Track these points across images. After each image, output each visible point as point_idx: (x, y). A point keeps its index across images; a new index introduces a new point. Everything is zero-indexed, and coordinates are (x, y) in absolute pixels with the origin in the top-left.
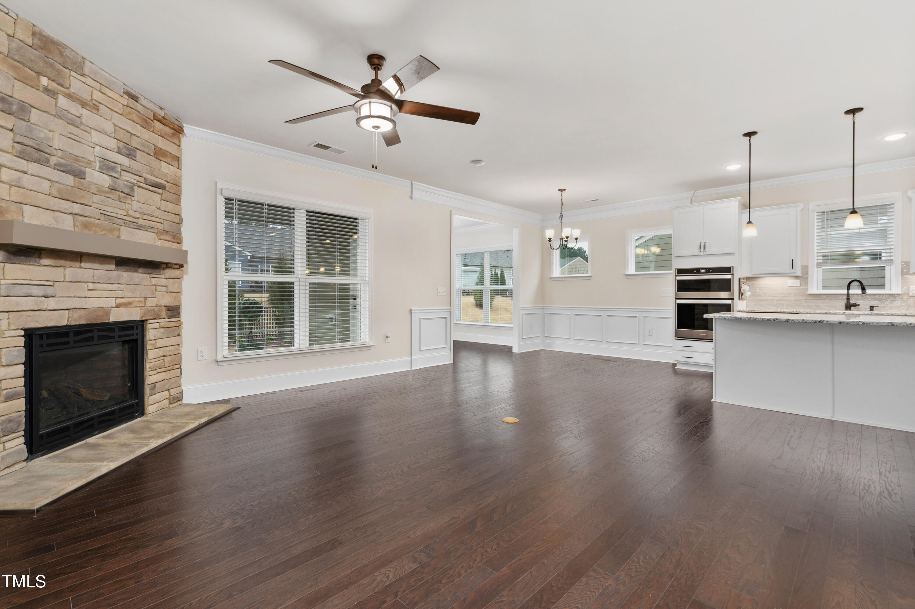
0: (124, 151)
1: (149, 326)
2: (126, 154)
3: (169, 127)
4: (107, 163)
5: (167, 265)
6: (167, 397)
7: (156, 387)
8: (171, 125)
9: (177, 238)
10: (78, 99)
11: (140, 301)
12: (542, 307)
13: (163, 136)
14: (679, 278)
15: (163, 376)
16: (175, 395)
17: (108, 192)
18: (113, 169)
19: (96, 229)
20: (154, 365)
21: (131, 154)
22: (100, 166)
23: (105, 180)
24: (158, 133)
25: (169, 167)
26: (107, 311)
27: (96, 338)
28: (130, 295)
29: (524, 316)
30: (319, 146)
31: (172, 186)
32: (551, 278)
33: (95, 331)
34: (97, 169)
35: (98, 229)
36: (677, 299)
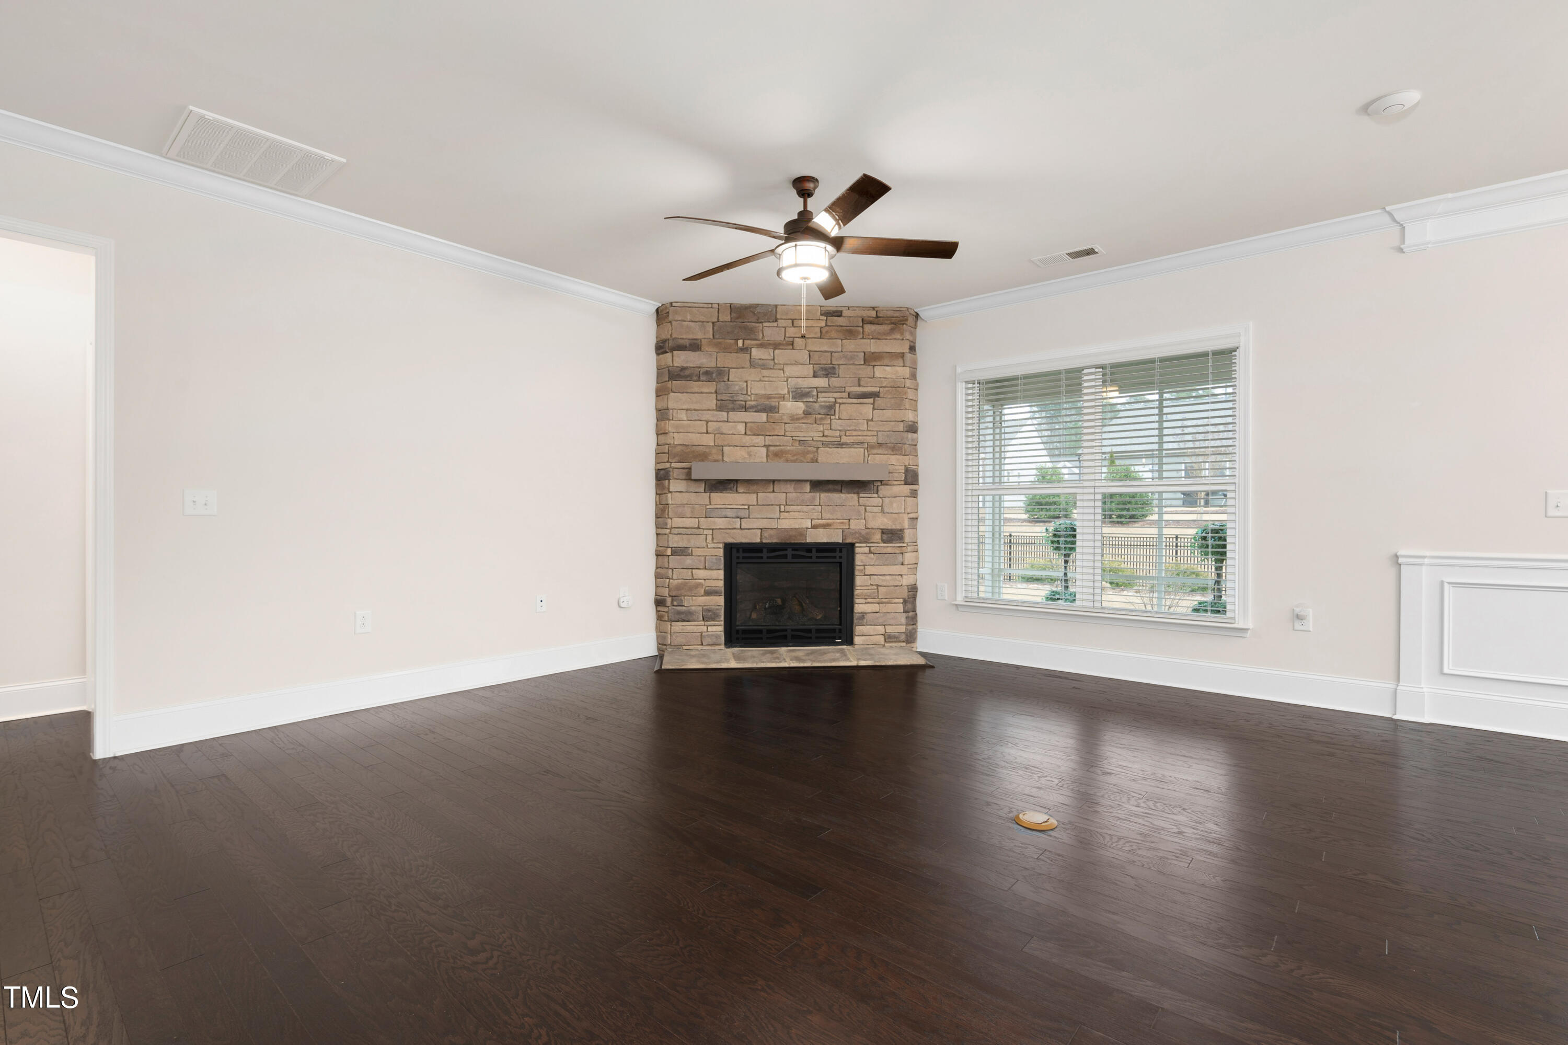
0: (820, 373)
1: (857, 550)
2: (824, 375)
3: (886, 324)
4: (800, 391)
5: (881, 483)
6: (883, 633)
7: (864, 618)
8: (887, 320)
9: (897, 450)
10: (770, 344)
11: (842, 523)
13: (877, 337)
15: (876, 607)
16: (892, 634)
17: (802, 418)
18: (807, 394)
19: (787, 455)
20: (862, 593)
21: (829, 371)
22: (793, 396)
23: (798, 407)
24: (869, 337)
25: (885, 370)
26: (802, 532)
27: (789, 556)
28: (831, 517)
30: (1090, 252)
31: (887, 391)
33: (790, 550)
34: (791, 400)
35: (789, 455)
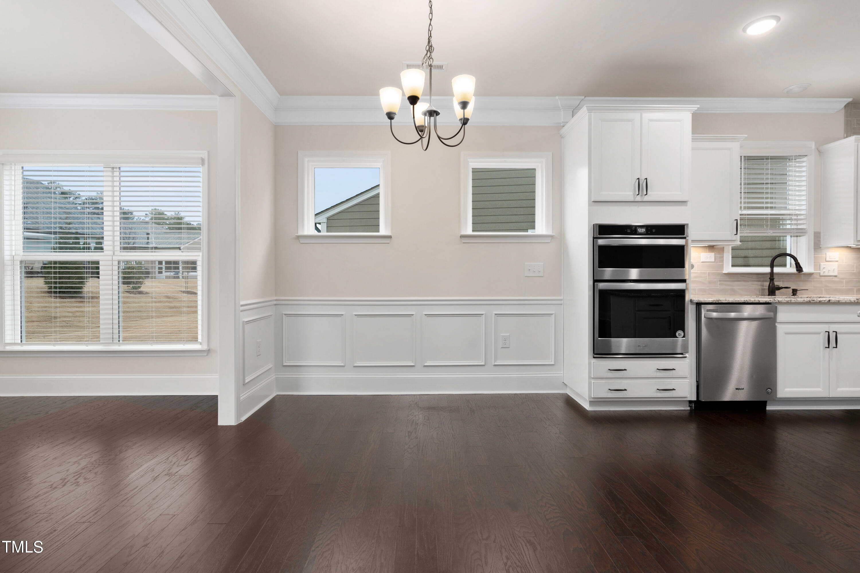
12: (276, 300)
14: (601, 242)
29: (247, 327)
32: (298, 237)
36: (595, 281)
